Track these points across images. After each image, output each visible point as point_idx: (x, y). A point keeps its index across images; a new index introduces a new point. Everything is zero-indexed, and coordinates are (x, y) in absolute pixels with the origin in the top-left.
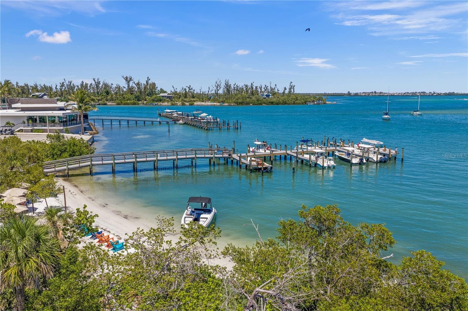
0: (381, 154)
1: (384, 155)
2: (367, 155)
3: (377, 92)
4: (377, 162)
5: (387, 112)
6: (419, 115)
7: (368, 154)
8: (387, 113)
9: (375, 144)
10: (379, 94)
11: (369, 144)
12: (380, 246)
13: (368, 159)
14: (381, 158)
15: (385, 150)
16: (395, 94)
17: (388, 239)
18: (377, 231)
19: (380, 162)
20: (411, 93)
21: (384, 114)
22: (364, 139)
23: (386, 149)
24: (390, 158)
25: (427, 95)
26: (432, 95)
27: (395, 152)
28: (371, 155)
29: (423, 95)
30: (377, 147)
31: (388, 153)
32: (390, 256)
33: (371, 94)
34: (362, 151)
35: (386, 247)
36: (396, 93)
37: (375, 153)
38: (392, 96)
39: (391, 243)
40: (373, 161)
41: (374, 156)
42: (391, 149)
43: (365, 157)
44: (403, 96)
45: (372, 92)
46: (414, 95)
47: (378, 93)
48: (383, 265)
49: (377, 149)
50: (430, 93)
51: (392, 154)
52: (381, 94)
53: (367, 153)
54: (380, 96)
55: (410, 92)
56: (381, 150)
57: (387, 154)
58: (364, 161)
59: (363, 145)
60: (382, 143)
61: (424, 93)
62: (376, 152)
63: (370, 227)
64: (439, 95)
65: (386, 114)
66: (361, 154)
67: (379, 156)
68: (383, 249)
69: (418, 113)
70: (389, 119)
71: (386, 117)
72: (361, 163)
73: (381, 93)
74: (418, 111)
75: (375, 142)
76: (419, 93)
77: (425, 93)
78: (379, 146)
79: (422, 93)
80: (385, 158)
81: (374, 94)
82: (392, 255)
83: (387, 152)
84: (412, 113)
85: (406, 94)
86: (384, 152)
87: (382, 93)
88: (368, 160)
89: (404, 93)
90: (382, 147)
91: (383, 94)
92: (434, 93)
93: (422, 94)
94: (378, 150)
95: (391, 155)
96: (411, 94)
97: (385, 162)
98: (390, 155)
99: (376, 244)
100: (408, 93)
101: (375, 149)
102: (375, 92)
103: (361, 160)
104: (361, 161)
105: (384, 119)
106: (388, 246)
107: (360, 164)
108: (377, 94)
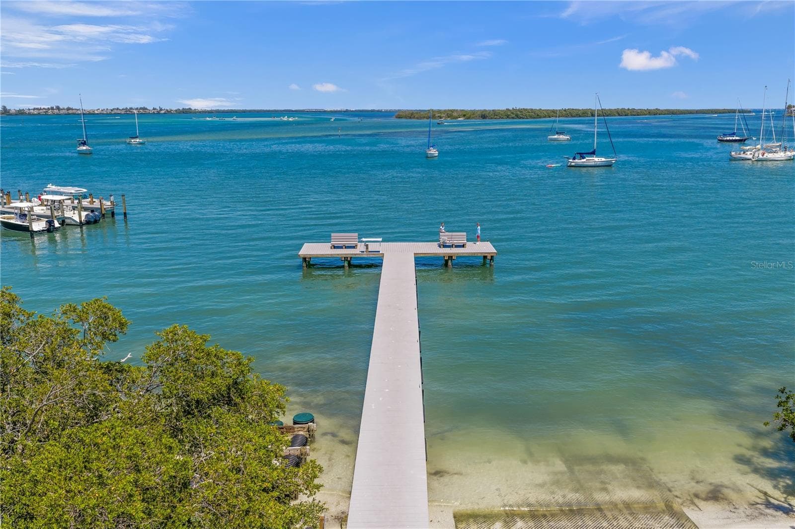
0: (86, 209)
1: (92, 211)
2: (60, 214)
3: (61, 107)
4: (81, 225)
5: (85, 139)
6: (140, 143)
7: (63, 212)
8: (85, 142)
9: (71, 193)
10: (66, 112)
11: (61, 194)
12: (105, 337)
13: (63, 221)
14: (87, 215)
15: (92, 202)
16: (96, 112)
17: (114, 320)
18: (94, 312)
19: (88, 223)
20: (123, 109)
21: (79, 144)
22: (49, 186)
23: (94, 200)
24: (103, 215)
25: (149, 113)
26: (158, 113)
27: (110, 204)
28: (68, 213)
29: (143, 113)
30: (76, 199)
31: (99, 207)
32: (126, 359)
33: (50, 112)
34: (49, 207)
35: (115, 335)
36: (97, 110)
37: (74, 208)
38: (91, 114)
39: (122, 325)
40: (73, 223)
41: (74, 214)
42: (102, 198)
43: (56, 217)
44: (110, 114)
45: (52, 108)
46: (128, 113)
47: (64, 109)
48: (116, 370)
49: (77, 201)
50: (154, 109)
51: (105, 207)
52: (70, 112)
53: (59, 211)
54: (69, 114)
55: (121, 108)
56: (85, 203)
57: (97, 209)
58: (57, 224)
59: (50, 197)
60: (85, 190)
61: (144, 109)
62: (77, 207)
63: (80, 308)
64: (168, 112)
65: (84, 144)
66: (49, 213)
67: (84, 214)
68: (109, 340)
69: (138, 140)
70: (89, 153)
71: (84, 148)
72: (50, 229)
73: (68, 109)
74: (137, 137)
75: (72, 190)
76: (137, 109)
77: (146, 109)
78: (80, 197)
79: (141, 109)
80: (95, 215)
81: (56, 111)
82: (129, 356)
83: (97, 204)
84: (128, 141)
85: (116, 111)
86: (91, 206)
87: (72, 109)
88: (63, 223)
89: (112, 110)
90: (85, 197)
91: (74, 111)
92: (161, 110)
93: (142, 111)
94: (80, 202)
95: (105, 209)
96: (123, 112)
97: (96, 222)
98: (103, 209)
99: (95, 334)
100: (118, 109)
101: (73, 202)
102: (58, 108)
103: (50, 223)
104: (50, 225)
105: (81, 153)
106: (117, 332)
107: (49, 231)
108: (62, 112)
